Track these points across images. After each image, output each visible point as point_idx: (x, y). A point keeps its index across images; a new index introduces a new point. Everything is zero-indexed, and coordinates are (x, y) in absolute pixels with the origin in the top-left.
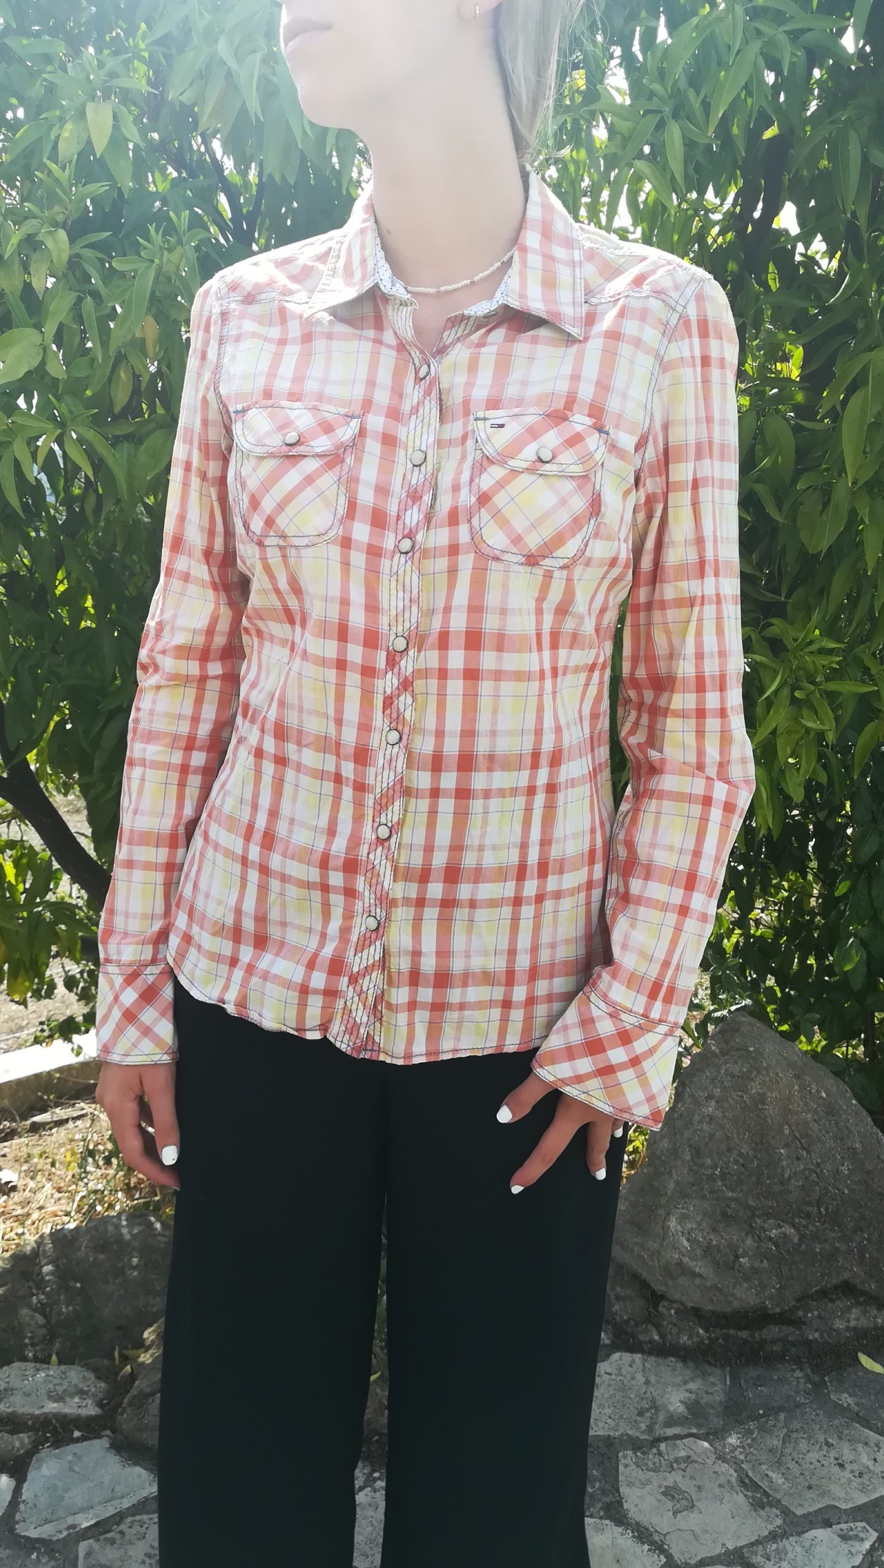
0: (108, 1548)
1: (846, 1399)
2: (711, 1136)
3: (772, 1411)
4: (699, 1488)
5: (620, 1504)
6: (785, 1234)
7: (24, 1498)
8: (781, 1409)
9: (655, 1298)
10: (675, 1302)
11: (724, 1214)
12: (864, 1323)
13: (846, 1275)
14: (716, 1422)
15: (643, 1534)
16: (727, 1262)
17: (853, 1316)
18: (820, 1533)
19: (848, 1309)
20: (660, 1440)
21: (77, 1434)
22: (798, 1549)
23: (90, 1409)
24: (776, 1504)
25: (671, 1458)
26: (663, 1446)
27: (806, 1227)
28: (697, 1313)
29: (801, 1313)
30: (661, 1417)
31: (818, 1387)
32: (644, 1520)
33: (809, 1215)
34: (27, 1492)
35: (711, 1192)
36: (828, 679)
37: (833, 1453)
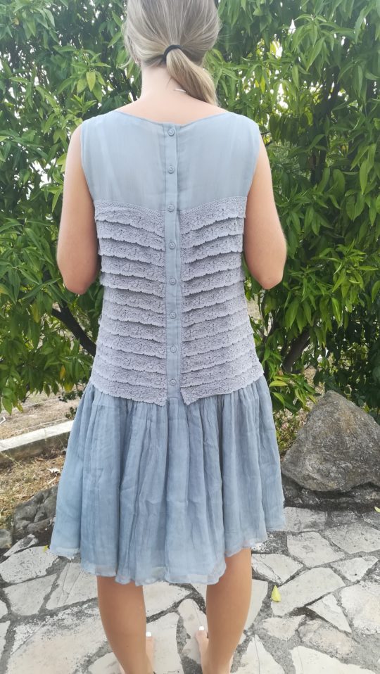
1: (369, 521)
2: (320, 433)
3: (342, 524)
4: (315, 546)
5: (287, 550)
6: (347, 466)
8: (346, 524)
9: (300, 488)
10: (307, 489)
11: (325, 459)
12: (377, 497)
13: (370, 480)
14: (322, 527)
15: (295, 559)
16: (326, 475)
17: (373, 495)
18: (358, 559)
19: (371, 492)
20: (301, 532)
22: (350, 563)
24: (343, 551)
25: (306, 537)
26: (303, 534)
27: (355, 464)
28: (315, 493)
29: (353, 493)
30: (303, 526)
31: (359, 517)
32: (296, 555)
33: (357, 460)
35: (320, 452)
36: (359, 265)
37: (364, 537)
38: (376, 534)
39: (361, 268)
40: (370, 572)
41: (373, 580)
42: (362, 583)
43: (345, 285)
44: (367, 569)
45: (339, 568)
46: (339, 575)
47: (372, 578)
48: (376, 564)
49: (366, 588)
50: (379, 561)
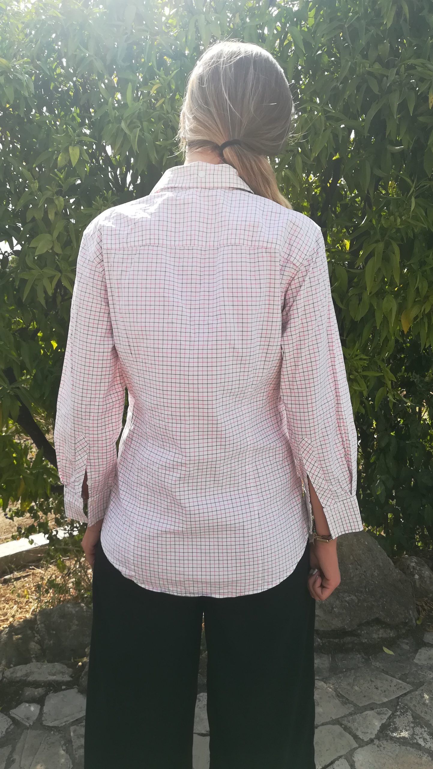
3: (348, 669)
4: (321, 698)
6: (352, 599)
7: (45, 711)
8: (352, 669)
12: (385, 635)
13: (377, 615)
14: (326, 674)
17: (380, 633)
18: (369, 712)
19: (379, 630)
21: (63, 687)
22: (360, 718)
23: (67, 678)
24: (352, 703)
27: (361, 597)
29: (359, 632)
31: (367, 660)
33: (361, 592)
34: (45, 709)
36: (363, 371)
37: (373, 684)
38: (387, 680)
40: (384, 728)
41: (388, 738)
42: (376, 742)
44: (380, 725)
45: (349, 725)
46: (350, 733)
47: (387, 735)
48: (389, 718)
49: (382, 748)
50: (393, 714)
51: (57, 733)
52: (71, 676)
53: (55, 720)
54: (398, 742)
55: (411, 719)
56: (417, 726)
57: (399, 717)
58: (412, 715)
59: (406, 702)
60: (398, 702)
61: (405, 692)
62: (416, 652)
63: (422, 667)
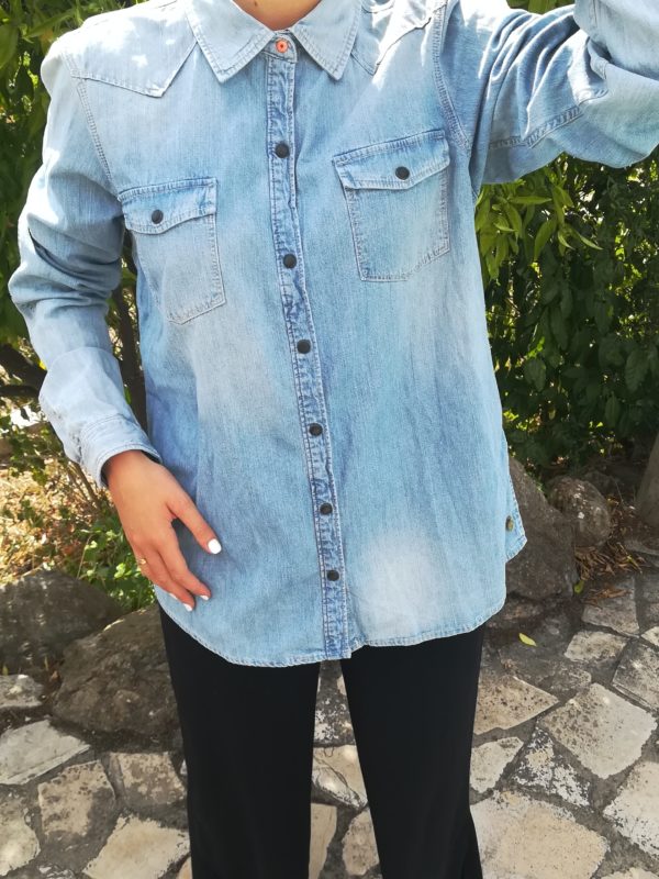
0: (56, 786)
1: (509, 663)
12: (524, 614)
13: (514, 588)
17: (518, 611)
18: (490, 745)
19: (515, 607)
23: (34, 703)
31: (494, 656)
37: (500, 696)
38: (521, 689)
39: (519, 201)
40: (510, 770)
41: (515, 787)
42: (497, 794)
43: (487, 234)
44: (504, 765)
47: (513, 783)
48: (519, 754)
49: (503, 805)
50: (525, 746)
51: (17, 797)
52: (40, 699)
53: (16, 774)
54: (529, 793)
55: (551, 754)
56: (560, 765)
57: (534, 751)
58: (554, 748)
59: (547, 725)
60: (534, 726)
61: (546, 707)
62: (569, 639)
63: (574, 666)
